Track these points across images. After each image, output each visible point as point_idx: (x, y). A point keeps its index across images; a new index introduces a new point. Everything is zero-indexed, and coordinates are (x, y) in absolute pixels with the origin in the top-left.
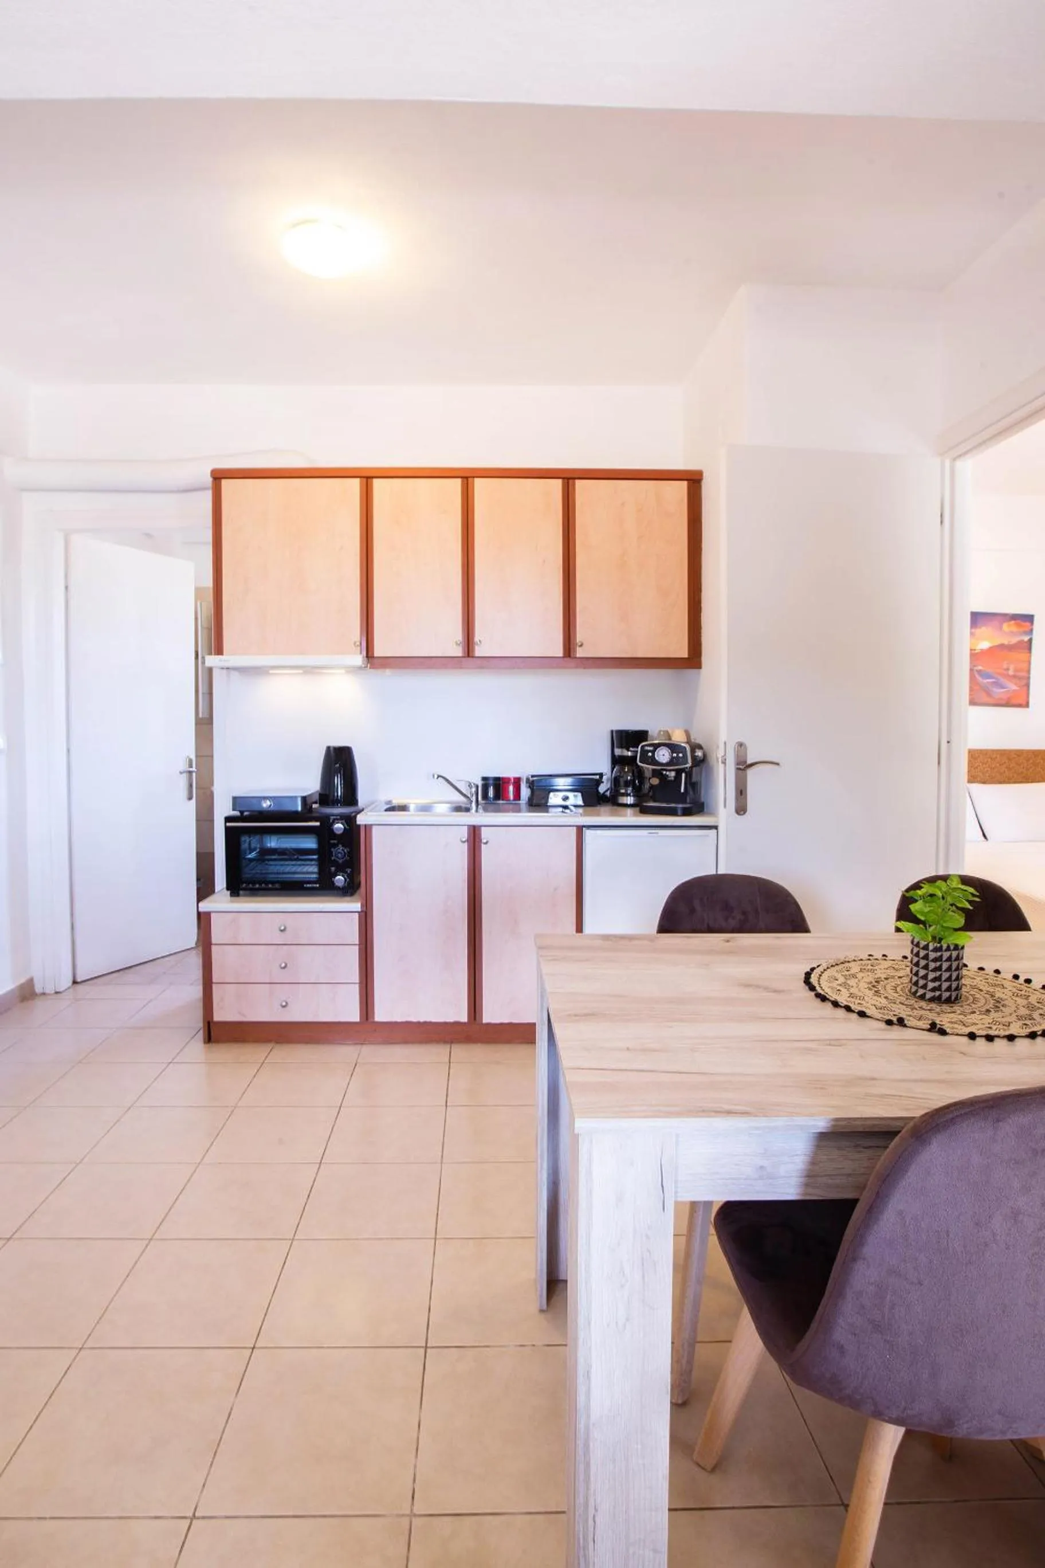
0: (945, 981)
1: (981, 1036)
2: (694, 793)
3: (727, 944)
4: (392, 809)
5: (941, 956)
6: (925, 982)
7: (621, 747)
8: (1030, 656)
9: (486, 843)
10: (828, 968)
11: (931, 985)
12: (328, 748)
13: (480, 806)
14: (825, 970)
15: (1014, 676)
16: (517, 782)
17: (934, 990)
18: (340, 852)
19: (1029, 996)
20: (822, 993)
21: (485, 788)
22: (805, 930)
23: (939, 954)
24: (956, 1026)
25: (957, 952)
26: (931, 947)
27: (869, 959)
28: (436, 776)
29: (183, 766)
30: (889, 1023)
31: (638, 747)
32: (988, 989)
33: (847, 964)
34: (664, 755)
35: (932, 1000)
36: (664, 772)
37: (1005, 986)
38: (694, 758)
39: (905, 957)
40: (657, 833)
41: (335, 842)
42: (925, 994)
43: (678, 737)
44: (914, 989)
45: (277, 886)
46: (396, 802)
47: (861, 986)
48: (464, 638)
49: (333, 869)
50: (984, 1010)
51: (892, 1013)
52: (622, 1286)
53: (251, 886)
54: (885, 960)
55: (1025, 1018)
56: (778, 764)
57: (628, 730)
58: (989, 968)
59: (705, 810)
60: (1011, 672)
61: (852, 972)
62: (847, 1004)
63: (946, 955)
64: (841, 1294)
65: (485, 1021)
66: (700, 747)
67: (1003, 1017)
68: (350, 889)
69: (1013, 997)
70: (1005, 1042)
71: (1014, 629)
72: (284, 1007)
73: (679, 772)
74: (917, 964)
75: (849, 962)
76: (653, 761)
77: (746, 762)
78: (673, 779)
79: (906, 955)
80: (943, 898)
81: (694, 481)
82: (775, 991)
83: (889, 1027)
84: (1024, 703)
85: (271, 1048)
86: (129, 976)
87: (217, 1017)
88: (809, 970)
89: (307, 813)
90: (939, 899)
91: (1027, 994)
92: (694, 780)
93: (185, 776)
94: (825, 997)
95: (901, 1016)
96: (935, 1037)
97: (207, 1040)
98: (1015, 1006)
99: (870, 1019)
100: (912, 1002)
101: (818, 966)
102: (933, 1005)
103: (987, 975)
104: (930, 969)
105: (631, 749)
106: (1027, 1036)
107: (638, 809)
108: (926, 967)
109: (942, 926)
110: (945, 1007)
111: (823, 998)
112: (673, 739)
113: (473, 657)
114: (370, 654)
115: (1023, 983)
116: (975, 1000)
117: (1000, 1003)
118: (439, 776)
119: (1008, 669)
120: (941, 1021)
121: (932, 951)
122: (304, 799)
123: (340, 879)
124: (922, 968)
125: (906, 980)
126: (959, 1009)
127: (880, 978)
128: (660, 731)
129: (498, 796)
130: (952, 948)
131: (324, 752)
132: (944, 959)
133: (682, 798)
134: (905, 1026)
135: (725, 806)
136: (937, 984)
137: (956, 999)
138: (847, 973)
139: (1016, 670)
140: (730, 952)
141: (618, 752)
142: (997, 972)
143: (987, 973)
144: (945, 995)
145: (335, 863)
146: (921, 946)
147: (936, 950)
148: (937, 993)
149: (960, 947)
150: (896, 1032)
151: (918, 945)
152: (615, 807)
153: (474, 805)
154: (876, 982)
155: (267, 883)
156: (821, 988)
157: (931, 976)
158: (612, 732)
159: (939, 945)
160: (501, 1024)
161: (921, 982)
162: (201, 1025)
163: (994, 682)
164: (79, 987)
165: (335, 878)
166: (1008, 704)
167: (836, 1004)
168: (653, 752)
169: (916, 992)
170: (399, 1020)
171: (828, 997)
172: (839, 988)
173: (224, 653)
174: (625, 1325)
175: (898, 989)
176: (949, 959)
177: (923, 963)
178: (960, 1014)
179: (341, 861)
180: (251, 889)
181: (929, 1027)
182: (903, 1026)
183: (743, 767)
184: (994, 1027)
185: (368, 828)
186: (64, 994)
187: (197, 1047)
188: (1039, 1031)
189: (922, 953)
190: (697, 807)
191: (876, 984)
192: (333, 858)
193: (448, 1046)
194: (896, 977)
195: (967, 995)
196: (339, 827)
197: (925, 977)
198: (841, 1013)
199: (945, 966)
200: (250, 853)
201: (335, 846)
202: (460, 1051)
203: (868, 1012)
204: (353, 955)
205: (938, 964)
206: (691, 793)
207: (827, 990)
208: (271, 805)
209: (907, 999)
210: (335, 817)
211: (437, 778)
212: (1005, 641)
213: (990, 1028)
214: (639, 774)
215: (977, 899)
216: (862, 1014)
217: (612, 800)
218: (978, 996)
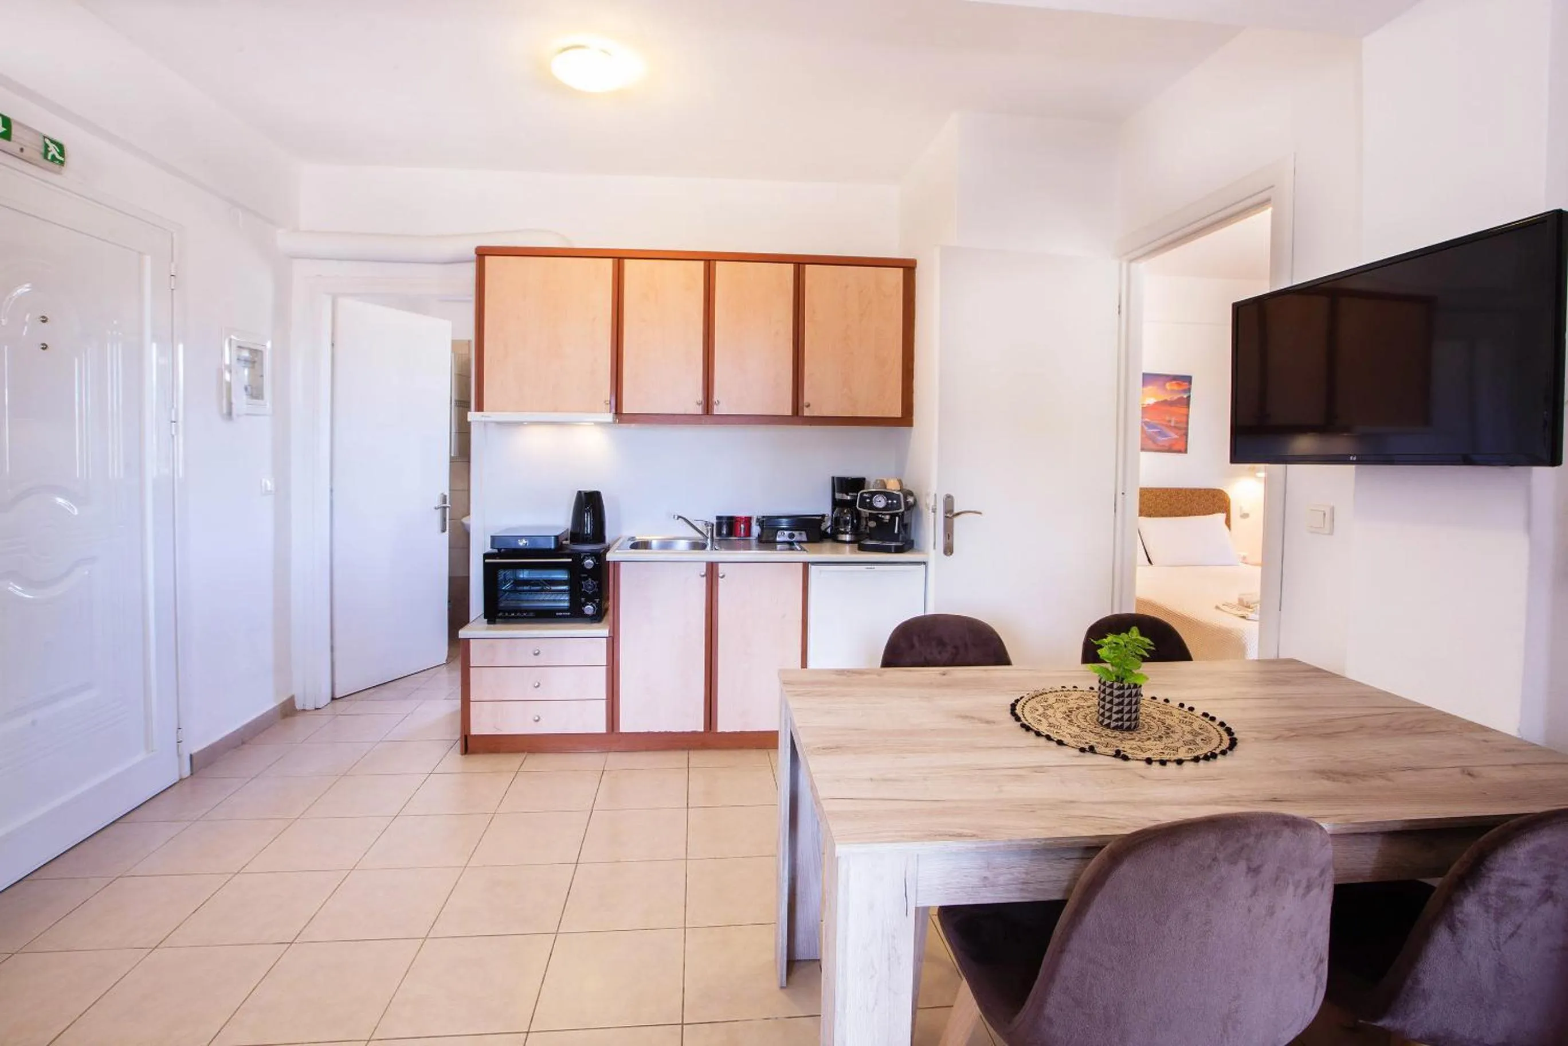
0: (1126, 713)
1: (1156, 761)
2: (906, 532)
3: (944, 677)
4: (635, 546)
5: (1124, 693)
6: (1110, 714)
7: (841, 491)
8: (1189, 411)
9: (723, 577)
10: (1029, 699)
11: (1115, 716)
12: (580, 492)
13: (714, 542)
14: (1027, 702)
15: (1175, 427)
16: (748, 521)
17: (1117, 720)
18: (589, 585)
19: (1192, 723)
20: (1026, 722)
21: (719, 526)
22: (1008, 663)
23: (1122, 692)
24: (1135, 752)
25: (1136, 690)
26: (1115, 686)
27: (1063, 691)
28: (676, 517)
29: (438, 502)
30: (1082, 750)
31: (857, 493)
32: (1160, 717)
33: (1045, 696)
34: (880, 501)
35: (1116, 728)
36: (880, 516)
37: (1173, 714)
38: (906, 503)
39: (1092, 688)
40: (874, 568)
41: (586, 575)
42: (1110, 723)
43: (893, 486)
44: (1101, 719)
45: (531, 614)
46: (639, 538)
47: (1057, 715)
48: (704, 398)
49: (583, 599)
50: (1157, 736)
51: (1084, 741)
52: (872, 977)
53: (507, 614)
54: (1076, 691)
55: (1190, 743)
56: (980, 513)
57: (848, 478)
58: (1160, 699)
59: (915, 547)
60: (1172, 424)
61: (1050, 702)
62: (1048, 733)
63: (1127, 693)
64: (1051, 978)
65: (720, 729)
66: (911, 494)
67: (1172, 742)
68: (598, 617)
69: (1179, 724)
70: (1174, 765)
71: (1176, 388)
72: (537, 721)
73: (893, 516)
74: (1104, 699)
75: (1046, 693)
76: (871, 507)
77: (952, 511)
78: (887, 521)
79: (1093, 686)
80: (1125, 646)
81: (908, 268)
82: (988, 722)
83: (1082, 754)
84: (1183, 449)
85: (524, 757)
86: (385, 692)
87: (475, 730)
88: (1013, 702)
89: (559, 550)
90: (1121, 646)
91: (1191, 721)
92: (905, 521)
93: (439, 512)
94: (1029, 727)
95: (1092, 744)
96: (1119, 762)
97: (464, 752)
98: (1183, 732)
99: (1067, 747)
100: (1099, 730)
101: (1021, 698)
102: (1117, 733)
103: (1159, 703)
104: (1114, 703)
105: (850, 494)
106: (1192, 760)
107: (856, 545)
108: (1111, 702)
109: (1124, 669)
110: (1126, 734)
111: (1028, 728)
112: (888, 488)
113: (711, 415)
114: (618, 411)
115: (1187, 710)
116: (1150, 728)
117: (1170, 729)
118: (679, 517)
119: (1170, 421)
120: (1124, 748)
121: (1116, 689)
122: (557, 538)
123: (589, 609)
124: (1108, 702)
125: (1094, 709)
126: (1137, 736)
127: (1073, 708)
128: (877, 480)
129: (730, 533)
130: (1132, 686)
131: (575, 495)
132: (1126, 695)
133: (895, 538)
134: (1095, 753)
135: (935, 548)
136: (1119, 716)
137: (1135, 727)
138: (1045, 704)
139: (1177, 422)
140: (948, 685)
141: (838, 496)
142: (1167, 701)
143: (1159, 702)
144: (1126, 724)
145: (585, 594)
146: (1107, 685)
147: (1119, 688)
148: (1120, 723)
149: (1138, 686)
150: (1089, 759)
151: (1104, 684)
152: (836, 544)
153: (709, 541)
154: (1069, 711)
155: (522, 612)
156: (1025, 718)
157: (1115, 709)
158: (833, 478)
159: (1121, 685)
160: (735, 733)
161: (1107, 714)
162: (458, 736)
163: (1159, 432)
164: (338, 703)
165: (584, 607)
166: (1170, 450)
167: (1038, 734)
168: (871, 498)
169: (1103, 721)
170: (642, 731)
171: (1031, 727)
172: (1039, 718)
173: (485, 408)
174: (874, 1009)
175: (1088, 718)
176: (1130, 695)
177: (1108, 698)
178: (1138, 741)
179: (590, 592)
180: (505, 618)
181: (1114, 753)
182: (1093, 752)
183: (950, 515)
184: (1166, 752)
185: (617, 564)
186: (324, 709)
187: (455, 759)
188: (1201, 755)
189: (1108, 691)
190: (907, 545)
191: (1069, 714)
192: (583, 590)
193: (686, 752)
194: (1085, 707)
195: (1144, 722)
196: (589, 563)
197: (1110, 710)
198: (1042, 741)
199: (1126, 701)
200: (505, 585)
201: (586, 579)
202: (698, 758)
203: (1065, 741)
204: (601, 675)
205: (1121, 699)
206: (903, 532)
207: (1030, 721)
208: (526, 544)
209: (1095, 727)
210: (585, 554)
211: (678, 519)
212: (1168, 398)
213: (1163, 753)
214: (858, 515)
215: (1153, 648)
216: (1060, 743)
217: (833, 537)
218: (1152, 723)
